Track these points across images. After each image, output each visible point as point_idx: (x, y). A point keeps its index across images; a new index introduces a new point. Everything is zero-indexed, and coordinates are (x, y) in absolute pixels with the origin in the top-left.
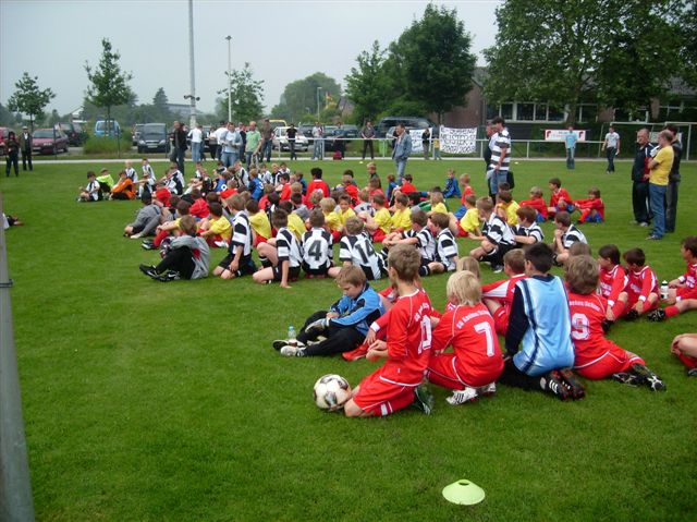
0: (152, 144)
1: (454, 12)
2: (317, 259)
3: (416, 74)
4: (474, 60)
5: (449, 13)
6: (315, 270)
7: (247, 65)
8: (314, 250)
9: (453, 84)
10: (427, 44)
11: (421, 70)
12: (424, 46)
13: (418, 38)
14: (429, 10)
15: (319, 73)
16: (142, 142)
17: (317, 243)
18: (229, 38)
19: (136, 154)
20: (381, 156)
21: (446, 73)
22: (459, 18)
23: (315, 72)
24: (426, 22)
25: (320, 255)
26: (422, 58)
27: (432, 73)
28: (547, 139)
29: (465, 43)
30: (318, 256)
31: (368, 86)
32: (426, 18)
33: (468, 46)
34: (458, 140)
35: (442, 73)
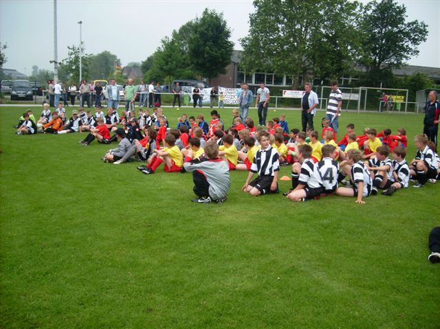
0: (21, 94)
1: (222, 14)
2: (331, 182)
3: (196, 52)
4: (232, 45)
5: (218, 15)
6: (330, 190)
7: (82, 43)
8: (328, 176)
9: (221, 60)
10: (204, 34)
11: (200, 51)
12: (202, 34)
13: (199, 29)
14: (206, 13)
15: (106, 51)
16: (14, 93)
17: (330, 170)
18: (81, 22)
19: (10, 101)
20: (185, 105)
21: (216, 53)
22: (224, 18)
23: (104, 51)
24: (203, 19)
25: (333, 178)
26: (201, 42)
27: (208, 53)
28: (284, 96)
29: (227, 34)
30: (331, 179)
31: (169, 59)
32: (204, 17)
33: (229, 36)
34: (230, 95)
35: (214, 53)
